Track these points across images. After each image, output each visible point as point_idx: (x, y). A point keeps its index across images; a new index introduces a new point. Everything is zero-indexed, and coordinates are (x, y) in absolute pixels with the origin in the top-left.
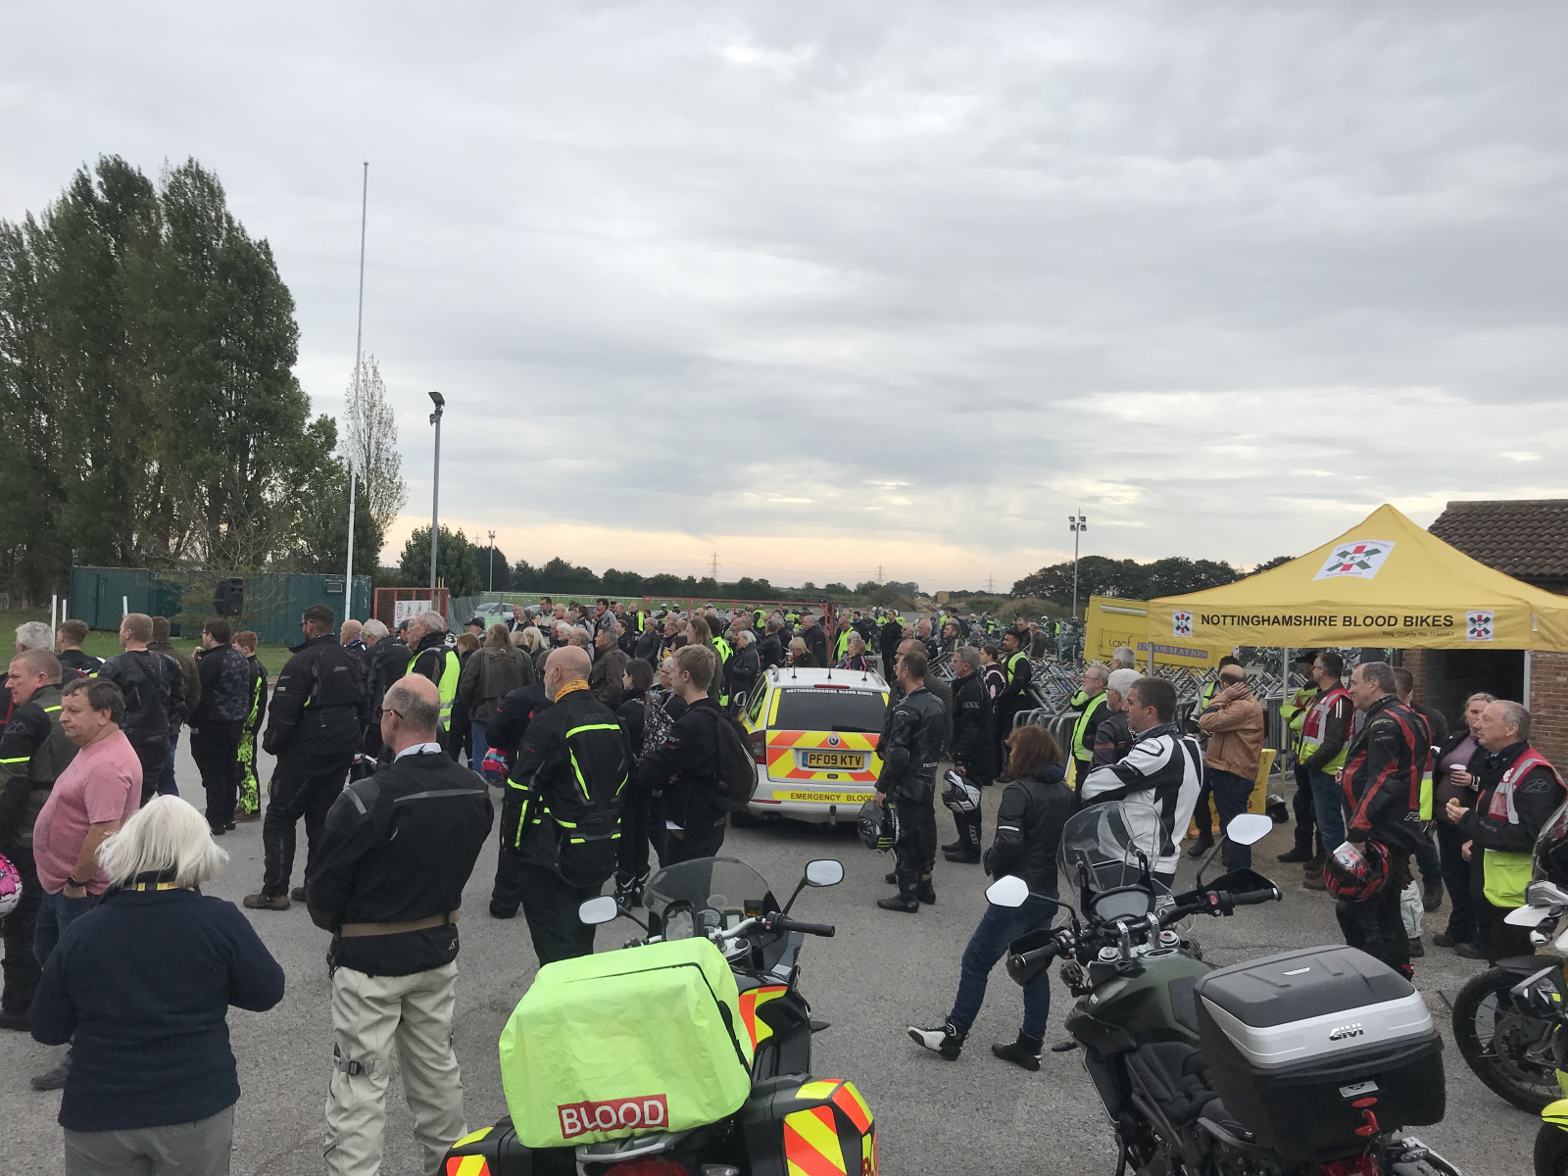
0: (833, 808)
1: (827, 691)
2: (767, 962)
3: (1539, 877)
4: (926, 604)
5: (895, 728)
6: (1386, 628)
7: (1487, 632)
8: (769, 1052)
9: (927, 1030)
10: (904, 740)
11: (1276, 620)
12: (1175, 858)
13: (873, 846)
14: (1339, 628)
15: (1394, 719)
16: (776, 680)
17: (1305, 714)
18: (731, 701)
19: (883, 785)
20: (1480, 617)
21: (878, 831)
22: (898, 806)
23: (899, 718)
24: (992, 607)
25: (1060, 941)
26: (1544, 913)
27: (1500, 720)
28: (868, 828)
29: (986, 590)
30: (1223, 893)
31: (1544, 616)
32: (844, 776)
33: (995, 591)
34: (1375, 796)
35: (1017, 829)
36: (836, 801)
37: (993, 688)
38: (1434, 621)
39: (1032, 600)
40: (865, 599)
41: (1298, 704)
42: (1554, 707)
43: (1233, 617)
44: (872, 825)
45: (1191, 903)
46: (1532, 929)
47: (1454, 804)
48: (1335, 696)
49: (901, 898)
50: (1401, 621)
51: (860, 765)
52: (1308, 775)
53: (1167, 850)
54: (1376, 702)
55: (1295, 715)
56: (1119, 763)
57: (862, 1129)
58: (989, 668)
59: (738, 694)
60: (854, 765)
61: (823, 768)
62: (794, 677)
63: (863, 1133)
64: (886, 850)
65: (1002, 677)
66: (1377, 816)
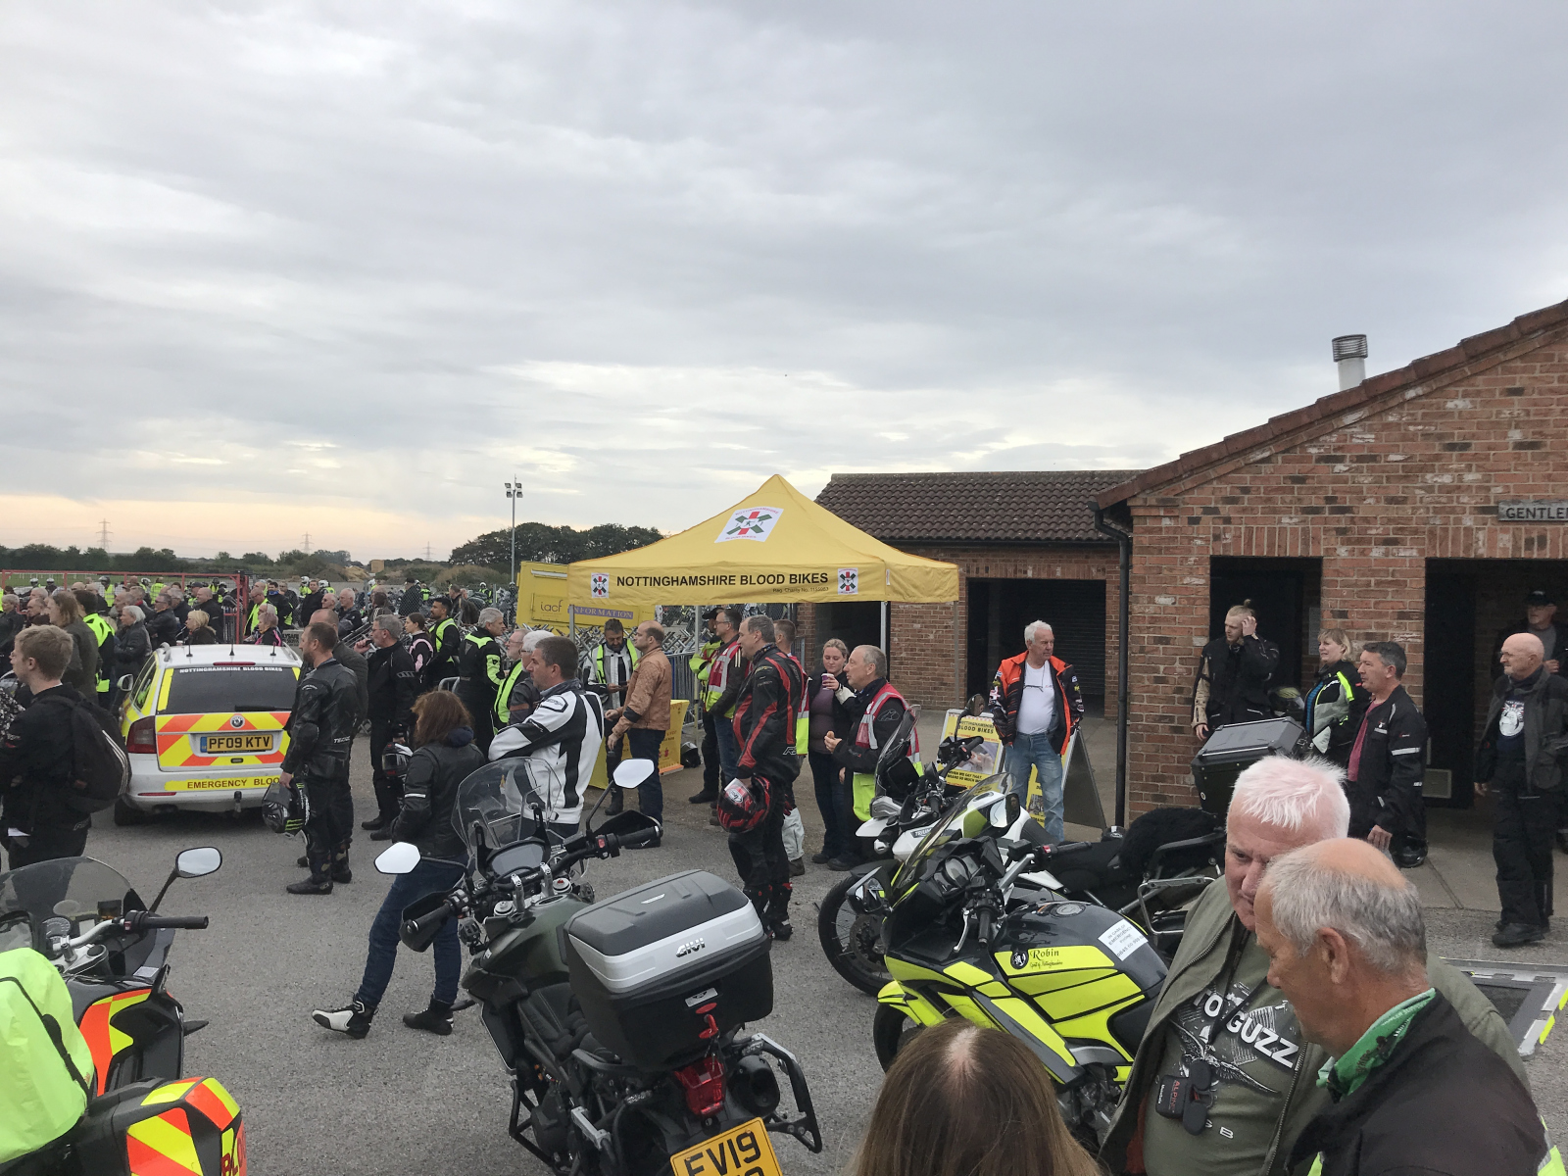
0: (238, 795)
1: (228, 669)
2: (129, 963)
3: (879, 794)
4: (358, 573)
5: (303, 703)
6: (775, 585)
7: (853, 587)
8: (129, 1063)
9: (333, 1012)
10: (313, 715)
11: (684, 581)
12: (579, 808)
13: (281, 830)
14: (738, 587)
15: (774, 666)
16: (168, 659)
17: (710, 665)
18: (113, 687)
19: (291, 763)
20: (848, 574)
21: (286, 814)
22: (307, 786)
23: (306, 693)
24: (430, 575)
25: (453, 901)
26: (883, 824)
27: (861, 663)
28: (275, 812)
29: (424, 558)
30: (611, 836)
31: (895, 572)
32: (250, 759)
33: (433, 559)
34: (758, 736)
35: (424, 796)
36: (242, 786)
37: (420, 658)
38: (813, 578)
39: (470, 567)
40: (290, 568)
41: (705, 657)
42: (912, 650)
43: (646, 578)
44: (278, 808)
45: (582, 848)
46: (875, 838)
47: (830, 736)
48: (734, 647)
49: (312, 881)
50: (787, 578)
51: (268, 747)
52: (712, 720)
53: (571, 802)
54: (759, 651)
55: (702, 667)
56: (524, 722)
57: (220, 1124)
58: (415, 637)
59: (123, 677)
60: (262, 745)
61: (226, 752)
62: (190, 655)
63: (223, 1129)
64: (295, 832)
65: (430, 646)
66: (760, 754)
